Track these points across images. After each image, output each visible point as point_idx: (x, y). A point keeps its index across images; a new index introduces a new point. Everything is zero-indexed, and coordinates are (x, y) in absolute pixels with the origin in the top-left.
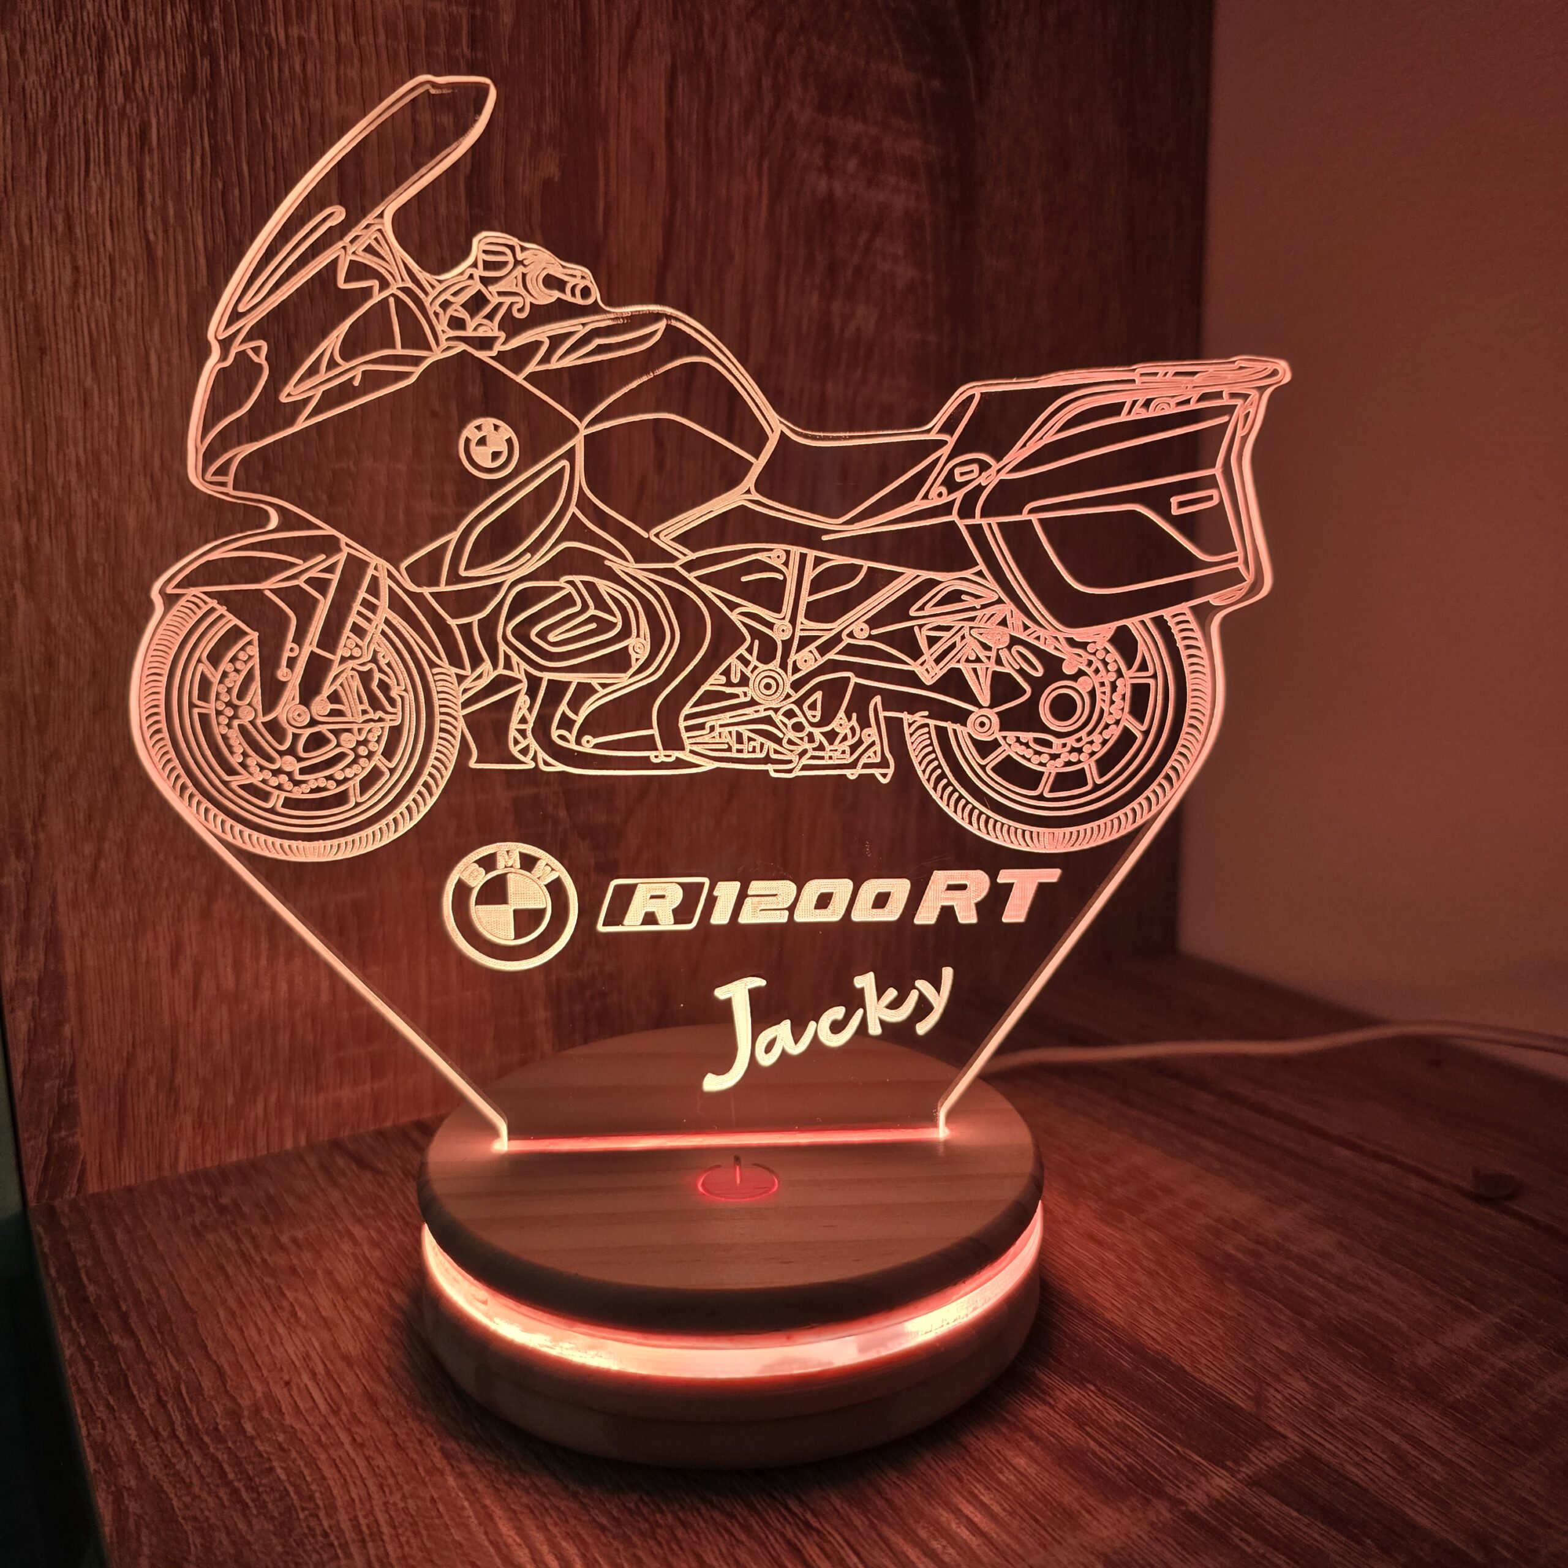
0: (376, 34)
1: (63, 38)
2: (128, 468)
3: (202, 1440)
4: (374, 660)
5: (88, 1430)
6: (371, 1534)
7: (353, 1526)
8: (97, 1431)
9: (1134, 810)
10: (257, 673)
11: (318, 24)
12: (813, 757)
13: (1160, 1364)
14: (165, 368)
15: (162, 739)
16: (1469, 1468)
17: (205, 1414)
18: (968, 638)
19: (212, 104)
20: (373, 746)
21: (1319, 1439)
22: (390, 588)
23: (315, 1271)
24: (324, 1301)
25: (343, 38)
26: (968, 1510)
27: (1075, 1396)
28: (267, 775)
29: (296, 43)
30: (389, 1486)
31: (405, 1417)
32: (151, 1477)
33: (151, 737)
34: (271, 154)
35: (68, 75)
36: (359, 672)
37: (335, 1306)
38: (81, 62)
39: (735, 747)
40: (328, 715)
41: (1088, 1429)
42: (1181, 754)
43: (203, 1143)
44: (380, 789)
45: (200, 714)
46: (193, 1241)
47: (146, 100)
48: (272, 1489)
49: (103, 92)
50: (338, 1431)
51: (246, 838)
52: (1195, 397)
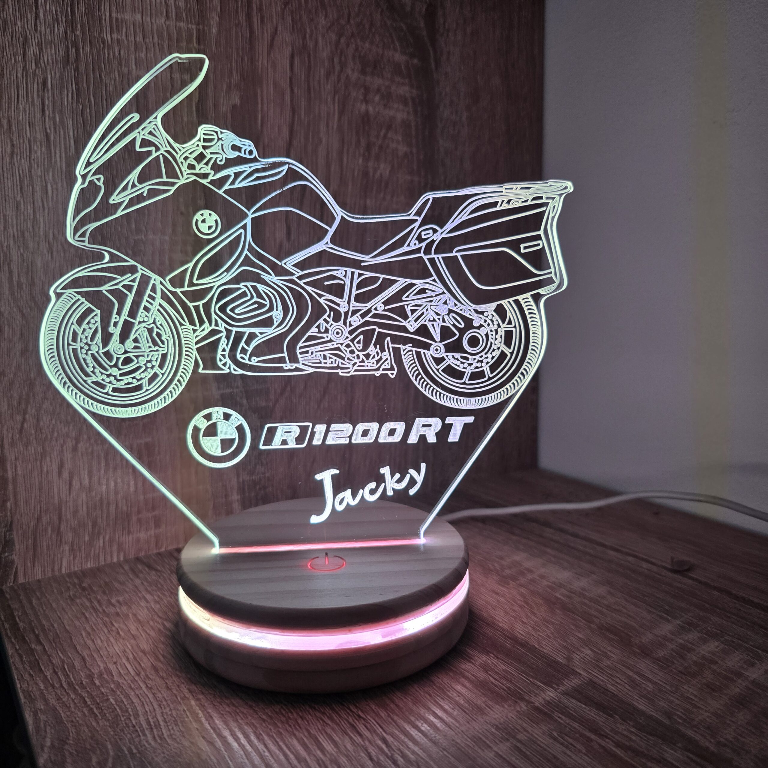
0: (153, 38)
1: (7, 39)
2: (37, 238)
3: (75, 688)
4: (154, 323)
5: (21, 686)
6: (155, 726)
7: (147, 722)
8: (25, 686)
9: (507, 389)
10: (100, 329)
11: (126, 32)
12: (359, 366)
13: (524, 645)
15: (55, 360)
16: (664, 685)
17: (76, 677)
18: (430, 310)
19: (77, 69)
20: (154, 363)
21: (596, 675)
22: (161, 289)
23: (128, 615)
24: (133, 627)
25: (138, 39)
27: (484, 659)
28: (104, 377)
29: (116, 42)
30: (164, 705)
31: (171, 676)
32: (51, 704)
33: (50, 359)
34: (104, 92)
35: (9, 56)
36: (147, 328)
37: (138, 629)
38: (15, 50)
39: (323, 361)
40: (133, 349)
41: (490, 673)
42: (528, 363)
43: (74, 559)
44: (157, 383)
45: (72, 349)
46: (69, 603)
47: (46, 67)
48: (108, 708)
49: (26, 64)
50: (140, 682)
51: (95, 407)
52: (530, 199)
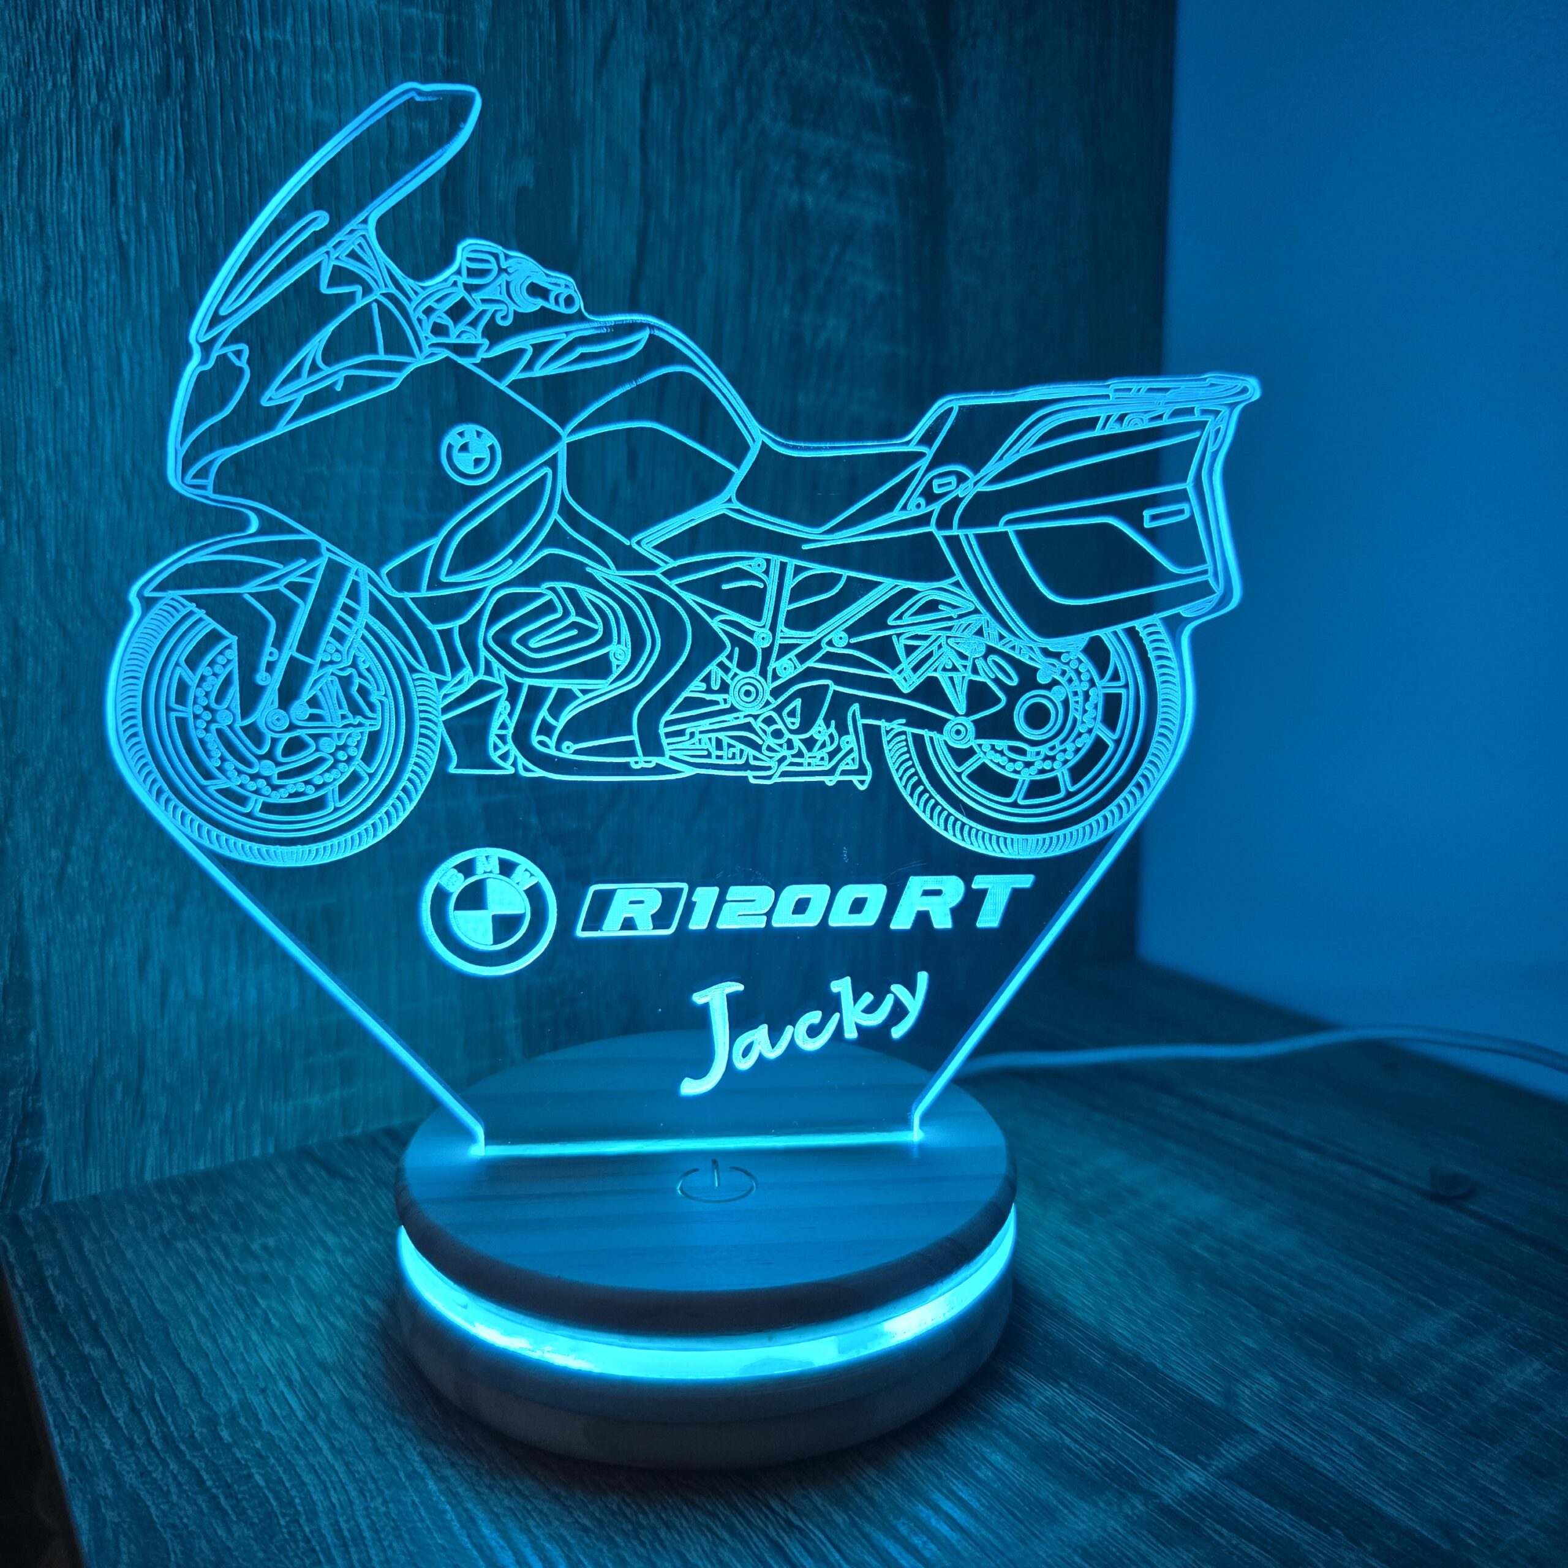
0: (351, 39)
1: (36, 35)
2: (98, 470)
3: (178, 1447)
4: (354, 665)
5: (61, 1439)
6: (353, 1539)
7: (335, 1531)
8: (70, 1441)
9: (1105, 818)
10: (236, 678)
11: (294, 26)
12: (791, 764)
13: (1132, 1362)
14: (137, 371)
15: (139, 743)
16: (1433, 1459)
17: (180, 1422)
18: (945, 648)
19: (186, 105)
20: (352, 752)
21: (1287, 1433)
22: (371, 594)
23: (287, 1279)
24: (298, 1308)
25: (319, 43)
26: (947, 1506)
27: (1049, 1393)
28: (245, 779)
29: (272, 47)
30: (369, 1491)
31: (384, 1423)
32: (128, 1485)
33: (127, 741)
34: (245, 155)
35: (42, 74)
36: (340, 678)
37: (309, 1313)
38: (54, 62)
39: (715, 753)
40: (308, 720)
41: (1063, 1426)
42: (1151, 762)
43: (170, 1151)
44: (359, 794)
45: (177, 718)
46: (162, 1250)
47: (120, 100)
48: (252, 1496)
49: (77, 92)
50: (316, 1435)
51: (223, 842)
52: (1168, 412)
